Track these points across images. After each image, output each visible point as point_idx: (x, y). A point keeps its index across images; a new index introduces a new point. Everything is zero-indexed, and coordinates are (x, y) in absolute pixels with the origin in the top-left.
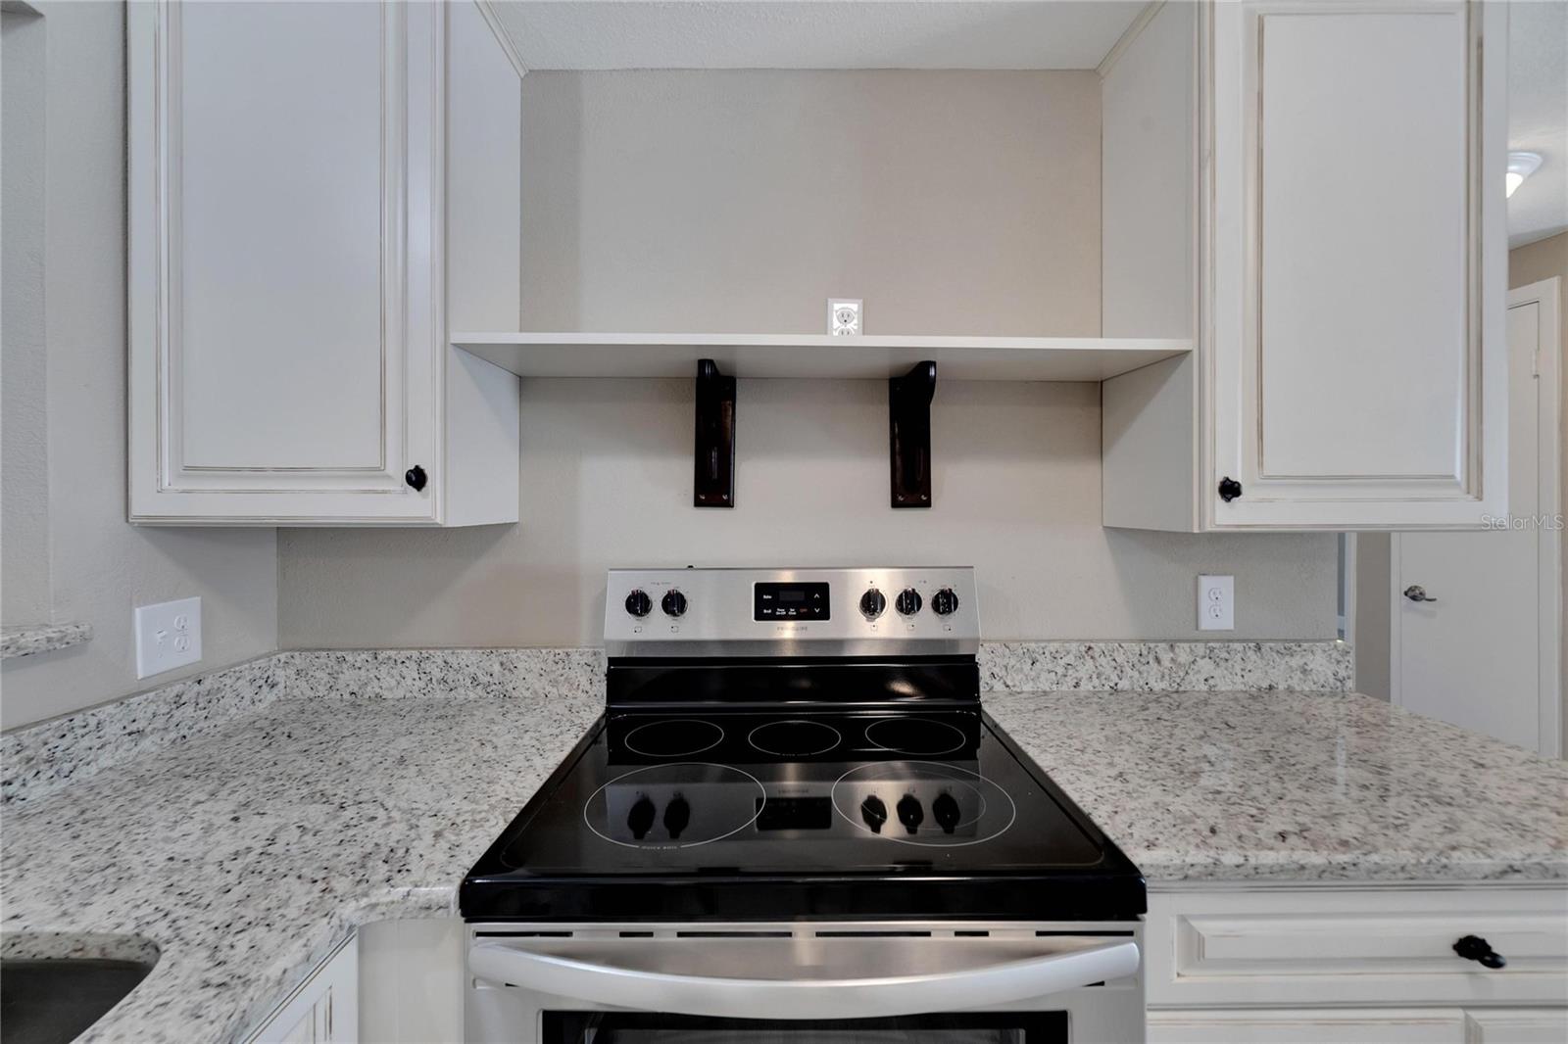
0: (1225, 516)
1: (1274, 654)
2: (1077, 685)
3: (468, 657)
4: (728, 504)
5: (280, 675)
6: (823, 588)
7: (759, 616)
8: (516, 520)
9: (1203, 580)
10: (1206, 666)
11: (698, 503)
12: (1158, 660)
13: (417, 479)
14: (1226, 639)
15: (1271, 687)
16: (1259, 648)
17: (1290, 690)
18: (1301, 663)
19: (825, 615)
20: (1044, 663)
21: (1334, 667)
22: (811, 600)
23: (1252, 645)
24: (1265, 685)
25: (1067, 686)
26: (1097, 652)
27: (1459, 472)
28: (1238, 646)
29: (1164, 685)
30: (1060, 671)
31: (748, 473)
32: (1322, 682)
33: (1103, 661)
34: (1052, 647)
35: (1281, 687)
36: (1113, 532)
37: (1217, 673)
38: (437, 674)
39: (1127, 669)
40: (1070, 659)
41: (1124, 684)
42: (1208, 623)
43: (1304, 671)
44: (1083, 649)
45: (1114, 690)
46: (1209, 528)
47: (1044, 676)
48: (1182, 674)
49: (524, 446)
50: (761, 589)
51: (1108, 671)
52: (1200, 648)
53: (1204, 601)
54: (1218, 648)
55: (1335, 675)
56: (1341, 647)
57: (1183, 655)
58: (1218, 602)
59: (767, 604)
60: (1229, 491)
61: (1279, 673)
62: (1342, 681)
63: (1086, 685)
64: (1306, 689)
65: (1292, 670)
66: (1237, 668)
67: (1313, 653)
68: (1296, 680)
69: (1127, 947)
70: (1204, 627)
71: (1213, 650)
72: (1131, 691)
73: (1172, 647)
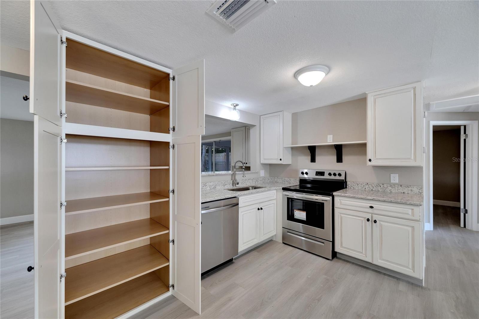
0: (370, 164)
1: (405, 187)
2: (365, 189)
3: (286, 178)
4: (315, 162)
5: (270, 179)
6: (324, 172)
8: (291, 164)
9: (391, 174)
10: (390, 188)
11: (311, 162)
12: (380, 186)
13: (281, 160)
14: (394, 184)
15: (404, 193)
16: (402, 186)
17: (408, 193)
18: (411, 189)
19: (324, 175)
20: (360, 185)
21: (419, 190)
22: (322, 174)
23: (400, 185)
24: (403, 192)
25: (364, 189)
26: (369, 184)
27: (413, 158)
28: (397, 185)
29: (381, 190)
30: (362, 186)
31: (317, 158)
32: (416, 193)
34: (361, 183)
35: (406, 193)
37: (392, 189)
38: (283, 180)
39: (374, 187)
40: (364, 185)
42: (392, 181)
43: (411, 191)
44: (366, 183)
45: (372, 190)
47: (359, 187)
48: (385, 189)
49: (292, 155)
50: (316, 172)
51: (371, 187)
52: (389, 185)
53: (391, 178)
54: (393, 185)
55: (419, 192)
56: (420, 187)
57: (385, 186)
58: (395, 178)
59: (317, 174)
60: (370, 160)
61: (406, 190)
62: (421, 193)
63: (367, 189)
64: (412, 193)
65: (409, 190)
66: (396, 189)
67: (413, 188)
68: (410, 192)
69: (329, 198)
70: (391, 182)
71: (391, 185)
72: (375, 191)
73: (383, 184)
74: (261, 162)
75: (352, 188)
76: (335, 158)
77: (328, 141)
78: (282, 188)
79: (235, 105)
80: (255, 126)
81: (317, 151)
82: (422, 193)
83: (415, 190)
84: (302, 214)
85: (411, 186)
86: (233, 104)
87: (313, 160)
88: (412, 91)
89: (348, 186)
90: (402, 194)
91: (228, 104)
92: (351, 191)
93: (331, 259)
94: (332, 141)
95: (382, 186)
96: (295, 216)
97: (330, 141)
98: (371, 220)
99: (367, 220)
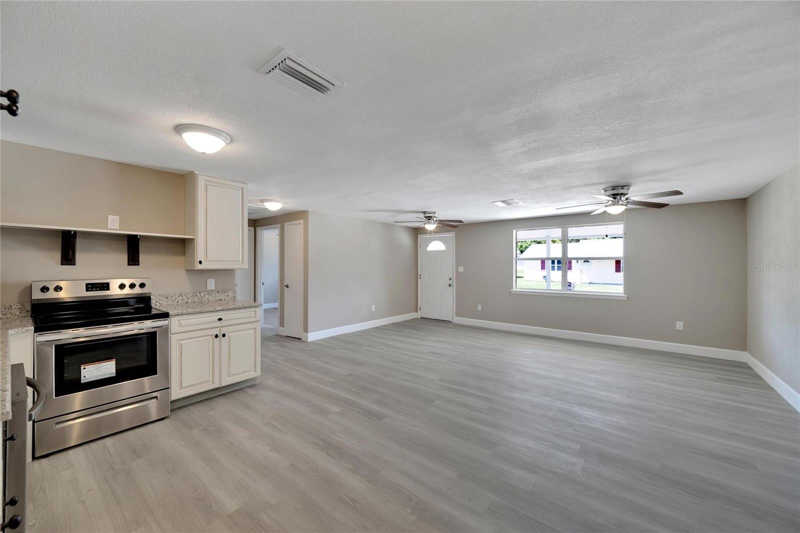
0: (200, 267)
1: (221, 293)
4: (74, 265)
6: (107, 283)
7: (87, 290)
9: (207, 280)
10: (207, 296)
11: (62, 264)
12: (197, 296)
14: (212, 291)
15: (221, 299)
16: (218, 292)
17: (224, 300)
18: (227, 294)
19: (108, 289)
20: (170, 298)
22: (104, 286)
25: (175, 303)
26: (183, 295)
27: (241, 261)
28: (214, 292)
29: (198, 301)
30: (173, 300)
31: (81, 256)
33: (184, 297)
34: (171, 295)
36: (186, 270)
37: (210, 297)
39: (190, 298)
40: (176, 297)
43: (227, 296)
44: (179, 295)
45: (187, 302)
46: (197, 269)
47: (169, 301)
48: (202, 298)
50: (87, 285)
52: (206, 293)
53: (208, 284)
54: (210, 293)
57: (202, 294)
58: (211, 284)
59: (90, 288)
60: (200, 262)
61: (222, 296)
63: (179, 302)
65: (225, 296)
66: (214, 296)
67: (229, 292)
68: (226, 298)
69: (166, 321)
70: (208, 289)
71: (208, 293)
72: (191, 302)
73: (200, 293)
75: (157, 304)
76: (124, 257)
77: (110, 227)
81: (79, 243)
83: (231, 294)
84: (105, 367)
85: (227, 291)
87: (69, 260)
88: (241, 191)
90: (219, 301)
93: (169, 415)
94: (118, 228)
95: (199, 295)
96: (82, 378)
97: (114, 225)
98: (220, 335)
99: (217, 336)
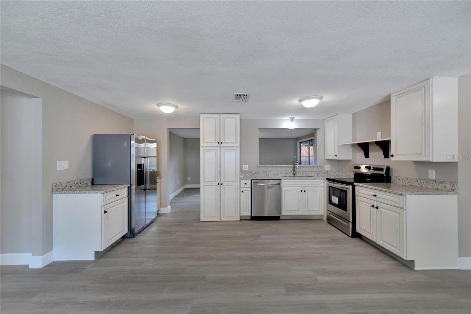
1: (439, 184)
2: (405, 184)
4: (368, 158)
6: (371, 167)
8: (352, 159)
9: (429, 170)
10: (426, 184)
11: (365, 158)
12: (418, 182)
13: (336, 156)
14: (430, 180)
15: (438, 189)
16: (436, 182)
17: (442, 190)
18: (444, 185)
19: (370, 170)
20: (401, 180)
21: (452, 187)
23: (434, 181)
24: (437, 188)
26: (408, 179)
27: (423, 153)
28: (432, 181)
29: (419, 186)
31: (370, 154)
32: (449, 189)
34: (402, 178)
35: (440, 189)
37: (428, 185)
39: (413, 182)
40: (404, 180)
41: (412, 185)
42: (430, 177)
43: (445, 187)
44: (406, 179)
45: (411, 185)
47: (401, 182)
49: (353, 152)
51: (410, 182)
52: (425, 181)
53: (429, 174)
54: (428, 181)
55: (451, 189)
56: (453, 183)
57: (422, 181)
58: (432, 174)
59: (366, 168)
60: (392, 156)
61: (439, 187)
62: (453, 190)
63: (407, 184)
64: (445, 190)
65: (442, 186)
66: (432, 185)
67: (447, 184)
68: (443, 188)
69: (349, 187)
71: (427, 181)
72: (414, 186)
73: (420, 180)
74: (325, 158)
75: (395, 182)
76: (382, 154)
77: (378, 138)
78: (326, 178)
79: (292, 118)
80: (319, 128)
81: (370, 148)
82: (455, 189)
83: (448, 186)
84: (336, 199)
85: (445, 182)
86: (291, 118)
87: (367, 156)
88: (423, 89)
89: (392, 181)
90: (437, 190)
91: (288, 118)
92: (394, 185)
93: (351, 236)
94: (381, 138)
95: (419, 181)
96: (332, 200)
98: (375, 206)
99: (373, 206)
